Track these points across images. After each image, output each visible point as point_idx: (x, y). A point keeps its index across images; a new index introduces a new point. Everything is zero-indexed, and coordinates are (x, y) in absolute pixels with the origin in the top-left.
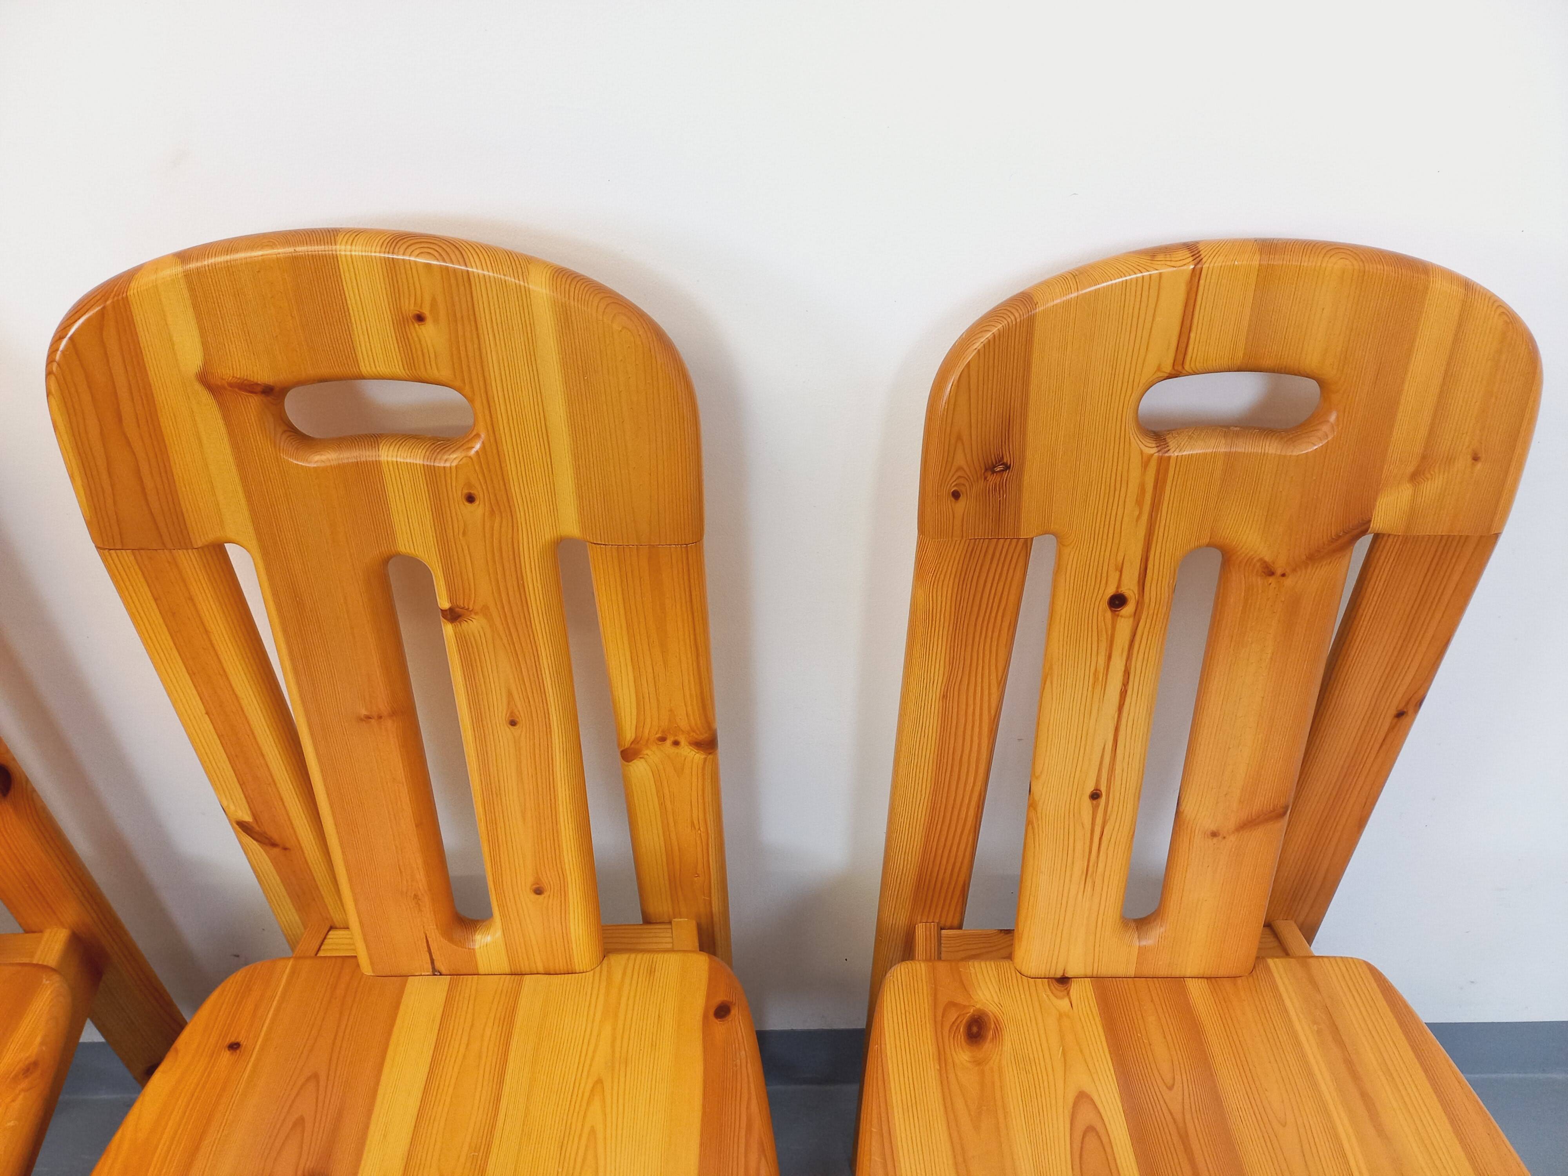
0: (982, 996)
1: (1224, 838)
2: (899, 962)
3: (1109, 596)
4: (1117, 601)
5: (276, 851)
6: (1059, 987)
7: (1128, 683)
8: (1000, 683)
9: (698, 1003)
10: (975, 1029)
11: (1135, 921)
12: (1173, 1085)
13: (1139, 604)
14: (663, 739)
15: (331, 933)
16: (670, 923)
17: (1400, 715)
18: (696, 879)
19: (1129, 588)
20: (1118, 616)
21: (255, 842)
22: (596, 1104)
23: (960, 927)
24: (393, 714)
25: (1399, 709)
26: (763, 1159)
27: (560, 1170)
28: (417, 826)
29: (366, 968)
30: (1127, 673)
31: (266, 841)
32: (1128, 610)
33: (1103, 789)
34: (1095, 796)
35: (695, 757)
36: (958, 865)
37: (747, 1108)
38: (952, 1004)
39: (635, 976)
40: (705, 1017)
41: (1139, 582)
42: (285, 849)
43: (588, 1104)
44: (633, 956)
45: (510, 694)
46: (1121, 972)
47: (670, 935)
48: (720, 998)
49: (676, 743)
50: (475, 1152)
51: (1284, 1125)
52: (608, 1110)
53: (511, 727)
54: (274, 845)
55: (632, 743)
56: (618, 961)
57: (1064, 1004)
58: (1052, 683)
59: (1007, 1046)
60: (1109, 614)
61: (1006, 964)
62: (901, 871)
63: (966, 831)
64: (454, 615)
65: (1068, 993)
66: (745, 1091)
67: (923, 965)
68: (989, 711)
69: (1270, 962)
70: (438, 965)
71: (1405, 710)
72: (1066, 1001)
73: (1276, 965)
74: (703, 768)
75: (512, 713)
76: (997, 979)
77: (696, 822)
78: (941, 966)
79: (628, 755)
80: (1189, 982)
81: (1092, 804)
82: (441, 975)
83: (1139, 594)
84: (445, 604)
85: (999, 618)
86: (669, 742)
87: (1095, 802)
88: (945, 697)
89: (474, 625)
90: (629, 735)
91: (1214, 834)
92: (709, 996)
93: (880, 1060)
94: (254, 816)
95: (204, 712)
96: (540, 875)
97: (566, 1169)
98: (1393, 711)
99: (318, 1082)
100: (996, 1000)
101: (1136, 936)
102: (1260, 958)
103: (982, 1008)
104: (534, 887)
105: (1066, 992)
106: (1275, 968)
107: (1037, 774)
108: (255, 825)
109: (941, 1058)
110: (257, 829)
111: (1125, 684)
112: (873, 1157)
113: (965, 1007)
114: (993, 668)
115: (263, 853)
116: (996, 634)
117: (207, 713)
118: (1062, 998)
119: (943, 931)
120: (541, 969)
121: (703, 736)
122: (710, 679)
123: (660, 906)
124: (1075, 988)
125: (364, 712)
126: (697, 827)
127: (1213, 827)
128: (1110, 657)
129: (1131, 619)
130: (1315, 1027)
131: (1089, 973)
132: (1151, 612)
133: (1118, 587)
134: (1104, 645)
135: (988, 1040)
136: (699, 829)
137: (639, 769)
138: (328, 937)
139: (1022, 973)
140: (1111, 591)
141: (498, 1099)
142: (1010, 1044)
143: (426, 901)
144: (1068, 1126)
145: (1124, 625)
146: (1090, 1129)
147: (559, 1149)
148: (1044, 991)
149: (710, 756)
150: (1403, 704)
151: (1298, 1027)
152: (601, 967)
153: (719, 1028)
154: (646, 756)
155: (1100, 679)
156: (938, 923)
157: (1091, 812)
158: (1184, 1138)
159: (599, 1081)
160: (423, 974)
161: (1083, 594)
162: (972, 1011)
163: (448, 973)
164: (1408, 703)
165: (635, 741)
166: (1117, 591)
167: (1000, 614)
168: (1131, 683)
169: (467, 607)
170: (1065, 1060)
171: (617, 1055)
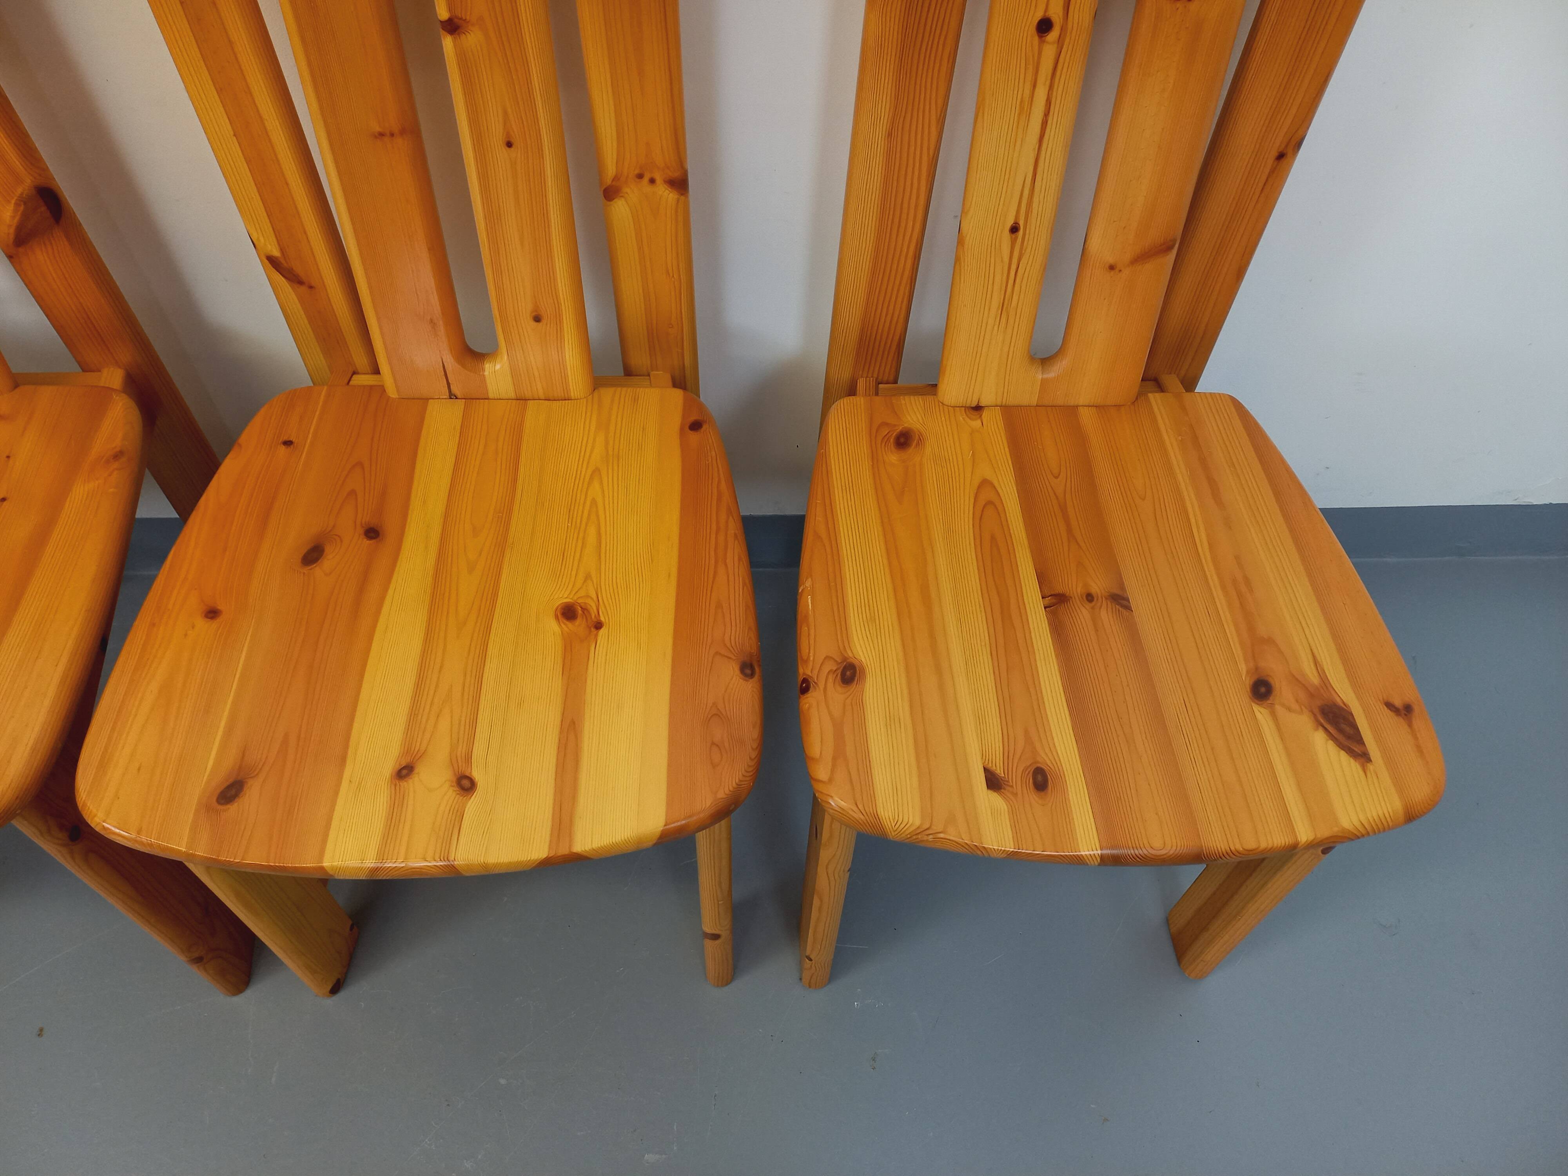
0: (909, 418)
1: (1120, 271)
2: (843, 397)
3: (1037, 22)
4: (1044, 26)
5: (303, 289)
6: (975, 413)
7: (1049, 113)
8: (939, 119)
9: (676, 420)
10: (902, 440)
11: (1041, 359)
12: (1059, 475)
13: (1063, 29)
14: (640, 176)
15: (354, 376)
16: (649, 375)
17: (1281, 156)
18: (670, 329)
19: (1056, 14)
20: (1044, 42)
21: (283, 279)
22: (596, 484)
23: (895, 382)
24: (403, 132)
25: (1280, 150)
26: (731, 517)
27: (570, 525)
28: (429, 249)
29: (392, 392)
30: (1049, 102)
31: (294, 278)
32: (1053, 36)
33: (1021, 223)
34: (1014, 229)
35: (668, 196)
36: (895, 319)
37: (718, 487)
38: (885, 424)
39: (622, 400)
40: (682, 429)
41: (1064, 7)
42: (311, 287)
43: (589, 484)
44: (619, 389)
45: (505, 113)
46: (1025, 402)
47: (649, 383)
48: (693, 418)
49: (652, 181)
50: (499, 513)
51: (1143, 499)
52: (605, 488)
53: (507, 148)
54: (301, 282)
55: (613, 180)
56: (607, 394)
57: (977, 424)
58: (983, 113)
59: (928, 450)
60: (1036, 38)
61: (930, 398)
62: (846, 323)
63: (904, 281)
64: (453, 27)
65: (981, 416)
66: (716, 474)
67: (862, 399)
68: (928, 154)
69: (1150, 395)
70: (454, 389)
71: (1285, 152)
72: (979, 422)
73: (1155, 398)
74: (676, 211)
75: (508, 134)
76: (923, 408)
77: (670, 271)
78: (877, 399)
79: (610, 193)
80: (1081, 409)
81: (1011, 237)
82: (456, 398)
83: (1063, 19)
84: (443, 14)
85: (941, 47)
86: (646, 179)
87: (1013, 236)
88: (890, 135)
89: (473, 39)
90: (611, 170)
91: (1112, 268)
92: (684, 417)
93: (824, 459)
94: (282, 250)
95: (232, 133)
96: (538, 303)
97: (574, 523)
98: (1274, 154)
99: (363, 468)
100: (921, 421)
101: (1041, 368)
102: (1141, 395)
103: (909, 426)
104: (534, 314)
105: (978, 416)
106: (1154, 402)
107: (966, 211)
108: (283, 261)
109: (874, 458)
110: (285, 265)
111: (1047, 114)
112: (817, 518)
113: (895, 426)
114: (933, 102)
115: (291, 290)
116: (937, 65)
117: (235, 135)
118: (976, 419)
119: (880, 385)
120: (542, 396)
121: (676, 174)
122: (682, 112)
123: (640, 359)
124: (985, 414)
125: (378, 129)
126: (671, 275)
127: (1111, 260)
128: (1034, 86)
129: (1056, 45)
130: (1180, 438)
131: (999, 403)
132: (1073, 38)
133: (1046, 11)
134: (1029, 77)
135: (913, 446)
136: (673, 276)
137: (620, 209)
138: (353, 379)
139: (944, 403)
140: (1039, 15)
141: (515, 480)
142: (930, 449)
143: (441, 324)
144: (972, 500)
145: (1049, 52)
146: (990, 503)
147: (568, 512)
148: (961, 417)
149: (683, 198)
150: (1283, 146)
151: (1166, 437)
152: (593, 396)
153: (694, 437)
154: (626, 195)
155: (1025, 109)
156: (877, 379)
157: (1010, 246)
158: (1063, 509)
159: (597, 471)
160: (441, 397)
161: (1014, 21)
162: (901, 428)
163: (463, 397)
164: (1287, 146)
165: (616, 178)
166: (1045, 16)
167: (941, 42)
168: (1051, 113)
169: (464, 18)
170: (974, 460)
171: (610, 453)
